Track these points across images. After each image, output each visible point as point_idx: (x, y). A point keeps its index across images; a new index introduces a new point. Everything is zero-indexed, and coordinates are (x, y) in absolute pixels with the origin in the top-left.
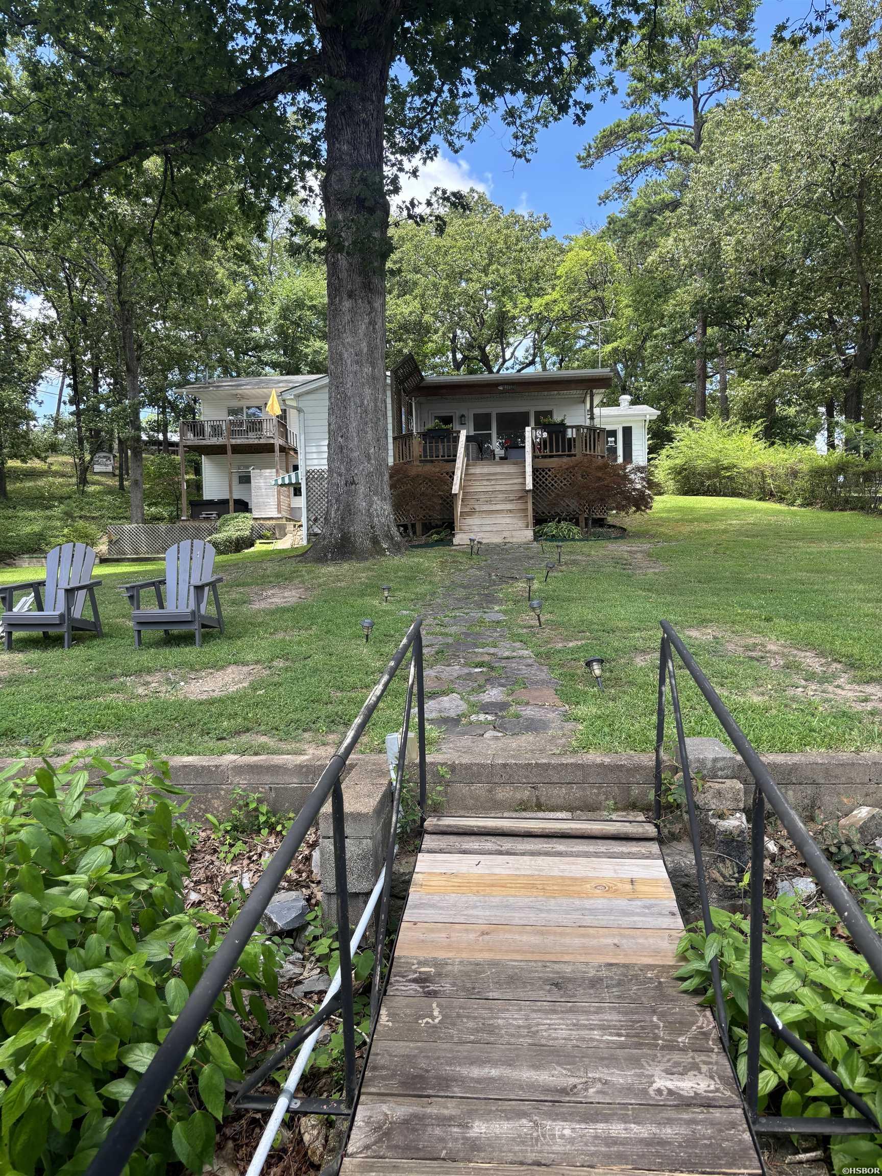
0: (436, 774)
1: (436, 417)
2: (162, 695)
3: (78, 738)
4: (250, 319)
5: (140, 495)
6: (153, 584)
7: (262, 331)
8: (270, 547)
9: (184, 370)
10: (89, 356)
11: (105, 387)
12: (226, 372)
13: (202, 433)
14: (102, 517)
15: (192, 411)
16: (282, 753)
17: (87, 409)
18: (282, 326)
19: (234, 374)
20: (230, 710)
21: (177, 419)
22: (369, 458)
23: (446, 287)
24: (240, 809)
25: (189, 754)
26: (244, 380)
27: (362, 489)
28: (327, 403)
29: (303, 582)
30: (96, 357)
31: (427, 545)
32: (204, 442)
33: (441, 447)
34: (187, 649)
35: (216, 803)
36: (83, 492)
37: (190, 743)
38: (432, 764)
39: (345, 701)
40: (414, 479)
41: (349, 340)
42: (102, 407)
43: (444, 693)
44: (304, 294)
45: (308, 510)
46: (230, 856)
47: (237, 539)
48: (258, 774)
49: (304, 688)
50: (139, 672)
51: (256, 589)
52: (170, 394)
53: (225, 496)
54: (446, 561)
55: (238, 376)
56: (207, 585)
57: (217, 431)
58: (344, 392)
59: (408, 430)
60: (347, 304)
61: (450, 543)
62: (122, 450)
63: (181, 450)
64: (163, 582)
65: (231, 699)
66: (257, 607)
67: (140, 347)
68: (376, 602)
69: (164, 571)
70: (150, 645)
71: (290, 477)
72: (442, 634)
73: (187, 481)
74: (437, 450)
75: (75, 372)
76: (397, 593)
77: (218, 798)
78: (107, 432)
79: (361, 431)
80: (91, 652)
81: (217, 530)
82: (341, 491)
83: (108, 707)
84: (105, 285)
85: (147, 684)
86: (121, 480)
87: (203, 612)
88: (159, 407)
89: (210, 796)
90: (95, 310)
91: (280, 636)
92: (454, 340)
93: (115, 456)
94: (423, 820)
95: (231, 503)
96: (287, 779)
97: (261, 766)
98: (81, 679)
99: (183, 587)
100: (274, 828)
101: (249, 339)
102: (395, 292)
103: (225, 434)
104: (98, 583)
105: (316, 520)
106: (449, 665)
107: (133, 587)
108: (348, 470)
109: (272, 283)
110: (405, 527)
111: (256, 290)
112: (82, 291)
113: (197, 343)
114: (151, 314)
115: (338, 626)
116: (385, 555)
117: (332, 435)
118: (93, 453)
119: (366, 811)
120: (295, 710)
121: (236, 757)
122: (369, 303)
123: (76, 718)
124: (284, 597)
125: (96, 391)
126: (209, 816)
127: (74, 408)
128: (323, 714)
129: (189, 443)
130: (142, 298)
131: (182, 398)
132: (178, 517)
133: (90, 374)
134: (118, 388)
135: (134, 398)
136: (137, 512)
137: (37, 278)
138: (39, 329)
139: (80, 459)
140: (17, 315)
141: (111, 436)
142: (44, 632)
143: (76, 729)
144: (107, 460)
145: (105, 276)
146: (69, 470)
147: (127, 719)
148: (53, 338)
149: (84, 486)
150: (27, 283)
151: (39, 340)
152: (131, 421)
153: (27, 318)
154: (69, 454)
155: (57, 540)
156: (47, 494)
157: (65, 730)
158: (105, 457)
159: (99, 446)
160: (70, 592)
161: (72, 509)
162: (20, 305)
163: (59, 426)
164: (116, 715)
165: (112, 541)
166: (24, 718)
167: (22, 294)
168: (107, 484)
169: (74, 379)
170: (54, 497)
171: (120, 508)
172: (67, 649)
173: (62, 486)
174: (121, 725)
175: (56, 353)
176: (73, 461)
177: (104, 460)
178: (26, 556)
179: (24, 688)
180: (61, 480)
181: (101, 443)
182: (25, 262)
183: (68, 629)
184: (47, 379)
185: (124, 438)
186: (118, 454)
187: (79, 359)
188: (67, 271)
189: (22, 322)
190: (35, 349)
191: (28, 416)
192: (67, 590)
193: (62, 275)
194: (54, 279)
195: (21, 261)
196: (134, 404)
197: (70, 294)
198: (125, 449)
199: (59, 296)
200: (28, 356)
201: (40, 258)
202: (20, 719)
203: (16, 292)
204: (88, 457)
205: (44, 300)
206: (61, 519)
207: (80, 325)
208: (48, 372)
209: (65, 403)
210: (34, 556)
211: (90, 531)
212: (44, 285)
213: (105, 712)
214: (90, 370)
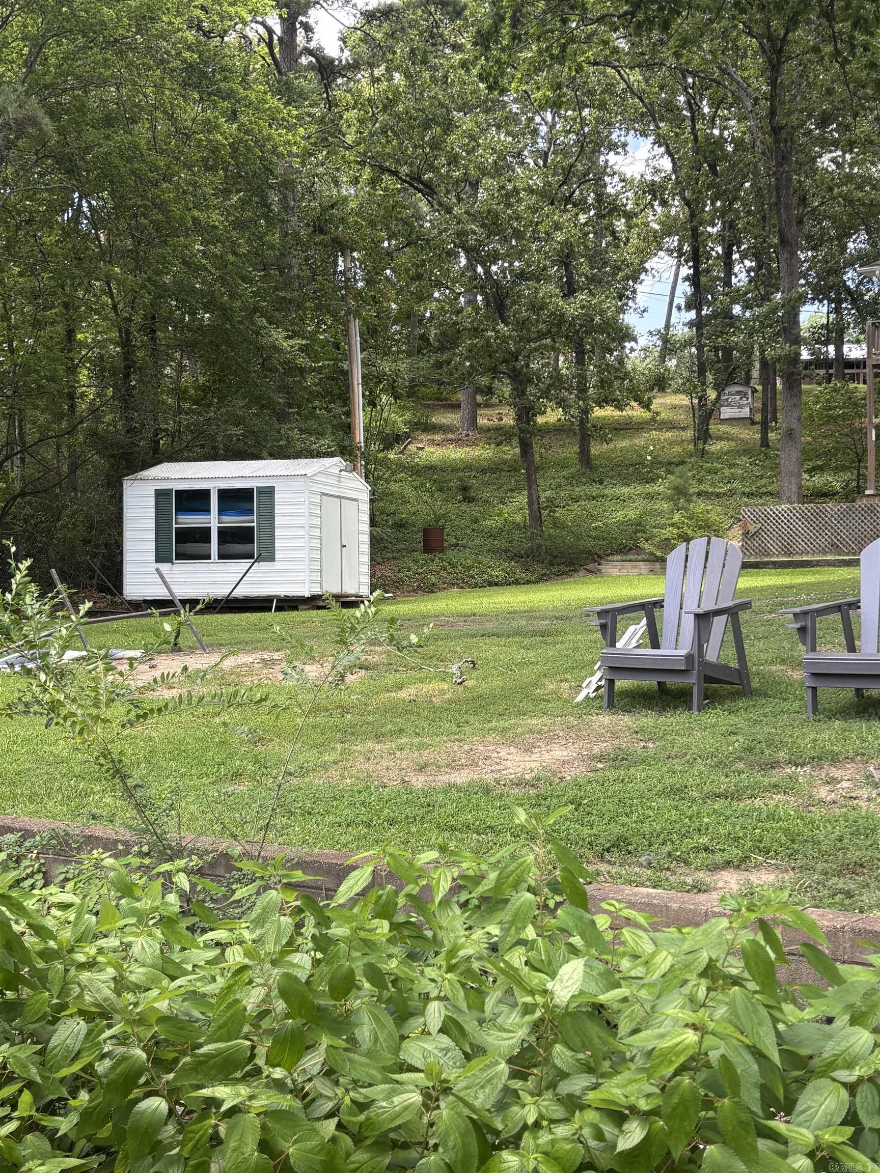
2: (862, 803)
3: (728, 864)
5: (795, 455)
6: (838, 608)
10: (719, 226)
11: (742, 275)
14: (732, 493)
17: (714, 315)
21: (860, 319)
30: (730, 226)
36: (703, 452)
42: (737, 310)
50: (817, 761)
52: (851, 277)
62: (767, 380)
63: (867, 371)
64: (856, 605)
67: (803, 201)
70: (833, 714)
73: (877, 427)
75: (696, 257)
78: (743, 352)
80: (733, 719)
83: (772, 817)
84: (749, 103)
85: (832, 782)
86: (765, 429)
88: (830, 301)
90: (730, 148)
93: (754, 391)
98: (722, 765)
104: (746, 606)
107: (805, 613)
112: (712, 119)
118: (720, 387)
123: (722, 831)
125: (728, 283)
127: (692, 314)
131: (870, 282)
132: (859, 490)
133: (718, 257)
134: (764, 275)
135: (790, 290)
136: (790, 483)
137: (644, 110)
138: (644, 192)
139: (700, 399)
140: (614, 173)
141: (749, 357)
142: (658, 683)
143: (724, 850)
144: (741, 398)
145: (750, 90)
146: (682, 417)
147: (806, 841)
148: (664, 203)
149: (705, 443)
150: (630, 120)
151: (642, 211)
152: (785, 329)
153: (628, 176)
154: (684, 392)
155: (664, 531)
156: (649, 458)
157: (706, 849)
158: (738, 393)
159: (730, 374)
160: (703, 619)
161: (686, 481)
162: (618, 156)
163: (668, 346)
164: (786, 831)
165: (748, 533)
166: (642, 822)
167: (622, 139)
168: (740, 439)
169: (696, 268)
170: (660, 463)
171: (762, 477)
172: (696, 713)
173: (670, 444)
174: (797, 852)
175: (669, 228)
176: (689, 403)
177: (738, 398)
178: (616, 558)
179: (638, 773)
180: (669, 434)
181: (734, 369)
182: (628, 87)
183: (698, 679)
184: (653, 272)
185: (772, 359)
186: (759, 388)
187: (703, 233)
188: (691, 91)
189: (621, 184)
190: (637, 226)
191: (625, 335)
192: (698, 616)
193: (682, 98)
194: (670, 107)
195: (623, 85)
196: (790, 300)
197: (693, 128)
198: (771, 376)
199: (677, 134)
200: (628, 239)
201: (650, 77)
202: (636, 822)
203: (614, 137)
204: (712, 395)
205: (654, 144)
206: (669, 498)
207: (707, 176)
208: (655, 259)
209: (679, 308)
210: (629, 557)
211: (713, 517)
212: (654, 120)
213: (768, 825)
214: (719, 249)
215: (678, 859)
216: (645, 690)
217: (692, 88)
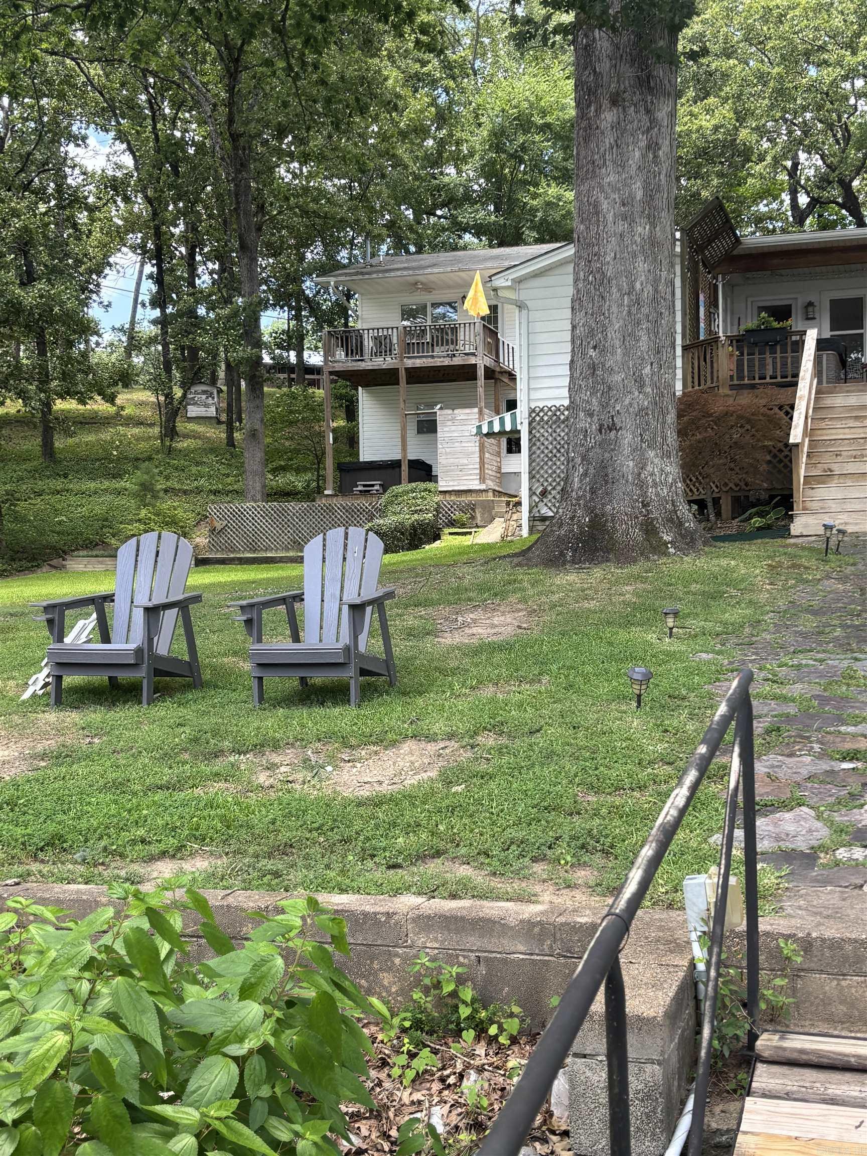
0: (777, 954)
1: (762, 309)
2: (297, 786)
3: (163, 854)
4: (440, 153)
5: (259, 455)
6: (283, 600)
7: (459, 172)
8: (467, 541)
9: (332, 246)
10: (182, 227)
11: (206, 278)
12: (400, 245)
13: (360, 349)
14: (199, 491)
15: (343, 311)
16: (498, 898)
17: (180, 314)
18: (492, 163)
19: (412, 249)
20: (408, 818)
21: (318, 327)
22: (640, 383)
23: (780, 78)
24: (426, 991)
25: (343, 891)
26: (427, 258)
27: (627, 438)
28: (570, 291)
29: (523, 600)
30: (192, 227)
31: (742, 537)
32: (363, 366)
33: (769, 361)
34: (337, 711)
35: (386, 978)
36: (170, 451)
37: (343, 872)
38: (767, 934)
39: (604, 811)
40: (718, 420)
41: (612, 178)
42: (201, 311)
43: (785, 806)
44: (531, 106)
45: (532, 477)
46: (410, 1074)
47: (413, 526)
48: (457, 931)
49: (530, 785)
50: (259, 748)
51: (445, 610)
52: (308, 286)
53: (396, 455)
54: (780, 565)
55: (420, 251)
56: (371, 602)
57: (383, 345)
58: (600, 270)
59: (709, 331)
60: (609, 117)
61: (785, 532)
62: (232, 382)
63: (325, 378)
64: (300, 598)
65: (410, 797)
66: (448, 641)
67: (261, 208)
68: (652, 637)
69: (301, 578)
70: (278, 703)
71: (502, 421)
72: (775, 698)
73: (334, 431)
74: (763, 365)
75: (159, 255)
76: (690, 622)
77: (389, 969)
78: (208, 352)
79: (628, 336)
80: (183, 711)
81: (383, 513)
82: (591, 442)
83: (211, 805)
84: (208, 109)
85: (271, 767)
86: (230, 430)
87: (362, 648)
88: (291, 308)
89: (376, 966)
90: (191, 151)
91: (488, 692)
92: (793, 172)
93: (220, 391)
94: (753, 1037)
95: (405, 468)
96: (507, 944)
97: (463, 918)
98: (167, 757)
99: (332, 607)
100: (485, 1031)
101: (438, 188)
102: (691, 93)
103: (396, 350)
104: (197, 599)
105: (544, 493)
106: (791, 755)
107: (252, 606)
108: (604, 406)
109: (478, 91)
110: (701, 505)
111: (451, 102)
112: (173, 122)
113: (352, 198)
114: (280, 153)
115: (586, 678)
116: (666, 554)
117: (578, 345)
118: (186, 386)
119: (651, 1013)
120: (518, 823)
121: (420, 900)
122: (648, 111)
123: (160, 822)
124: (493, 626)
125: (192, 284)
126: (375, 1001)
127: (157, 313)
128: (566, 832)
129: (338, 367)
130: (267, 126)
131: (327, 291)
132: (319, 490)
133: (182, 257)
134: (226, 278)
135: (251, 294)
136: (254, 481)
137: (105, 105)
138: (106, 187)
139: (167, 396)
140: (75, 166)
141: (214, 358)
142: (110, 678)
143: (161, 840)
144: (207, 398)
145: (209, 95)
146: (147, 413)
147: (241, 826)
148: (127, 199)
149: (171, 440)
150: (91, 113)
151: (106, 204)
152: (246, 332)
153: (90, 169)
154: (149, 389)
155: (130, 527)
156: (115, 453)
157: (143, 841)
158: (204, 392)
159: (195, 374)
160: (153, 612)
161: (153, 477)
162: (79, 149)
163: (134, 343)
164: (223, 819)
165: (214, 530)
166: (79, 819)
167: (83, 132)
168: (207, 438)
169: (159, 266)
170: (126, 458)
171: (228, 476)
172: (146, 706)
173: (137, 440)
174: (231, 836)
175: (132, 225)
176: (155, 400)
177: (204, 397)
178: (81, 553)
179: (80, 769)
180: (136, 431)
181: (199, 369)
182: (89, 79)
183: (148, 673)
184: (118, 267)
185: (235, 360)
186: (224, 388)
187: (165, 233)
188: (151, 91)
189: (82, 177)
190: (100, 220)
191: (87, 328)
192: (147, 610)
193: (143, 97)
194: (131, 104)
195: (83, 79)
196: (251, 304)
197: (154, 127)
198: (236, 378)
199: (137, 132)
200: (90, 232)
201: (111, 73)
202: (73, 819)
203: (75, 128)
204: (178, 393)
205: (115, 139)
206: (135, 495)
207: (168, 176)
208: (119, 255)
209: (144, 305)
210: (94, 553)
211: (180, 513)
212: (115, 115)
213: (206, 813)
214: (183, 250)
215: (113, 853)
216: (96, 685)
217: (153, 88)
